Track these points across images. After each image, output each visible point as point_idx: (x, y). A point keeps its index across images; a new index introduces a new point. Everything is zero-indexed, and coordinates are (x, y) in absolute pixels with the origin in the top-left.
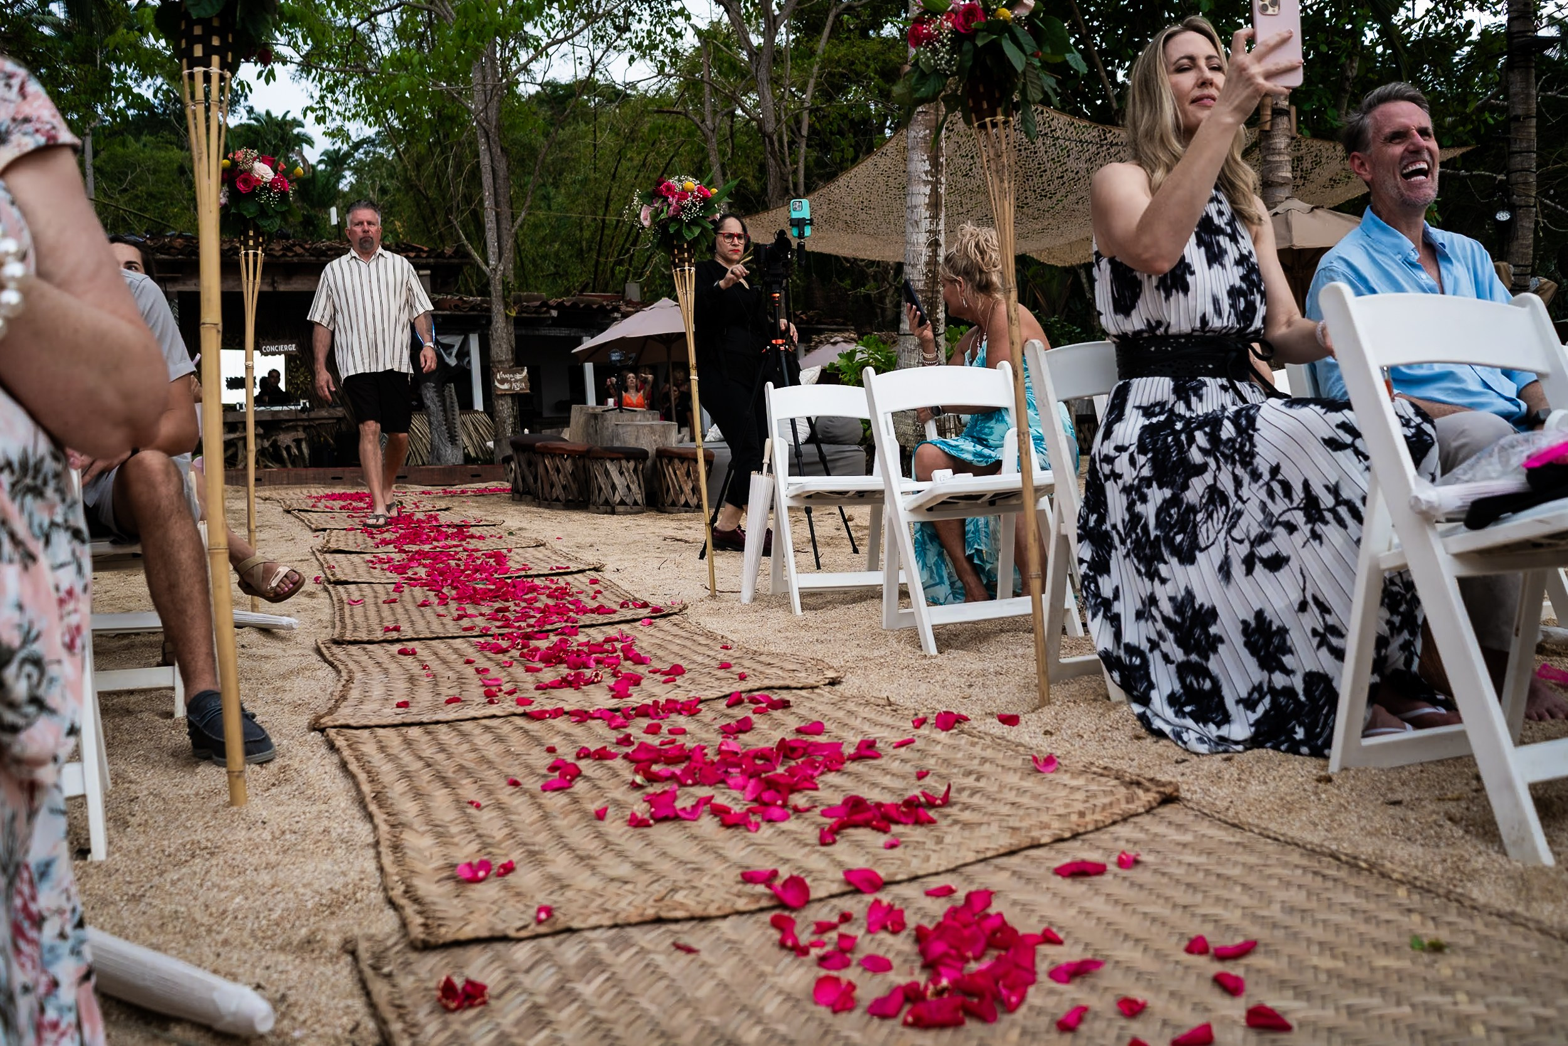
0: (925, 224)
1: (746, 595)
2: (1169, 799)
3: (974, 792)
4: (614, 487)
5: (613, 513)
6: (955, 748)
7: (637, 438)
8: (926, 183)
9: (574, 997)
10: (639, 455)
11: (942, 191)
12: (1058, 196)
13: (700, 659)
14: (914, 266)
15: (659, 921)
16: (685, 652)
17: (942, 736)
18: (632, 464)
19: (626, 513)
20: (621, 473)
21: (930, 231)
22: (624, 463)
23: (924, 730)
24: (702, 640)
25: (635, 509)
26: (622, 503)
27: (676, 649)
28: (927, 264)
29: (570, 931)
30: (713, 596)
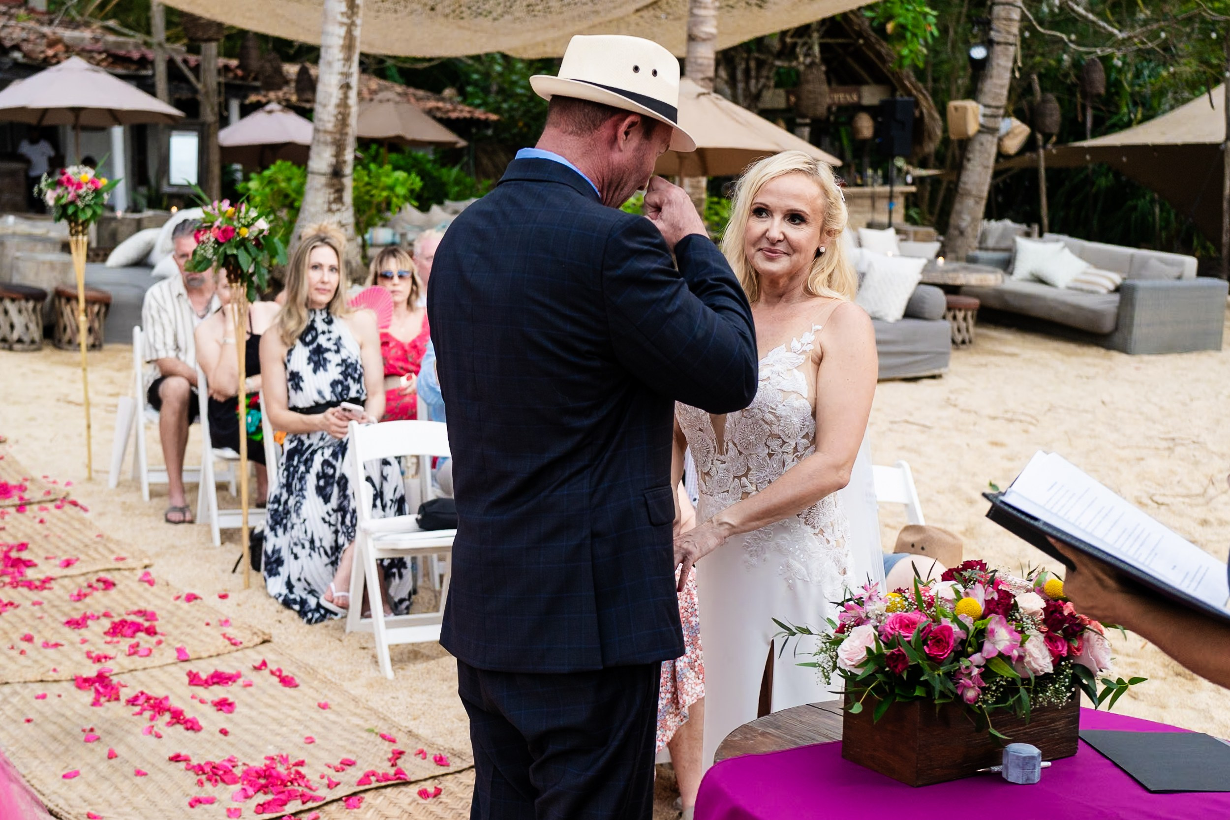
0: (338, 66)
1: (112, 482)
2: (264, 642)
3: (188, 634)
4: (12, 327)
5: (11, 349)
6: (188, 612)
7: (37, 274)
8: (342, 24)
9: (9, 703)
10: (37, 295)
11: (357, 32)
12: (495, 15)
13: (72, 542)
14: (325, 106)
15: (42, 681)
16: (64, 535)
17: (186, 606)
18: (31, 304)
19: (23, 350)
20: (20, 311)
21: (342, 74)
22: (23, 303)
23: (178, 602)
24: (77, 525)
25: (34, 346)
26: (20, 341)
27: (59, 532)
28: (338, 106)
29: (7, 683)
30: (90, 479)
